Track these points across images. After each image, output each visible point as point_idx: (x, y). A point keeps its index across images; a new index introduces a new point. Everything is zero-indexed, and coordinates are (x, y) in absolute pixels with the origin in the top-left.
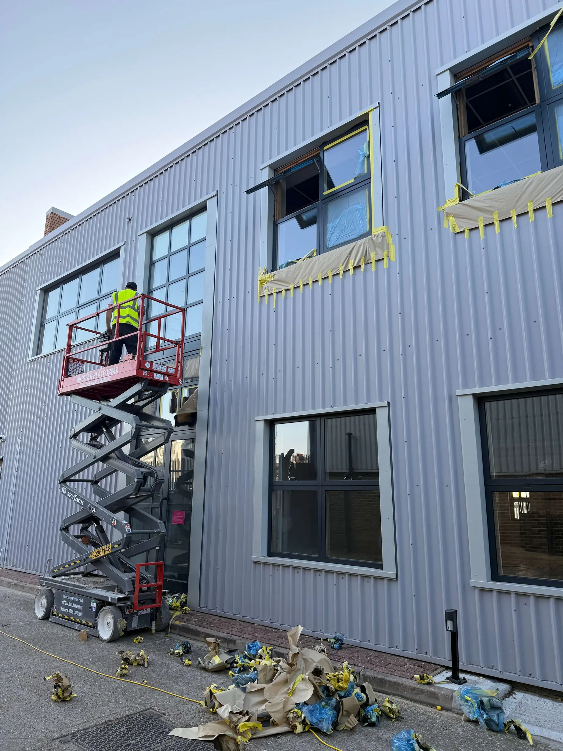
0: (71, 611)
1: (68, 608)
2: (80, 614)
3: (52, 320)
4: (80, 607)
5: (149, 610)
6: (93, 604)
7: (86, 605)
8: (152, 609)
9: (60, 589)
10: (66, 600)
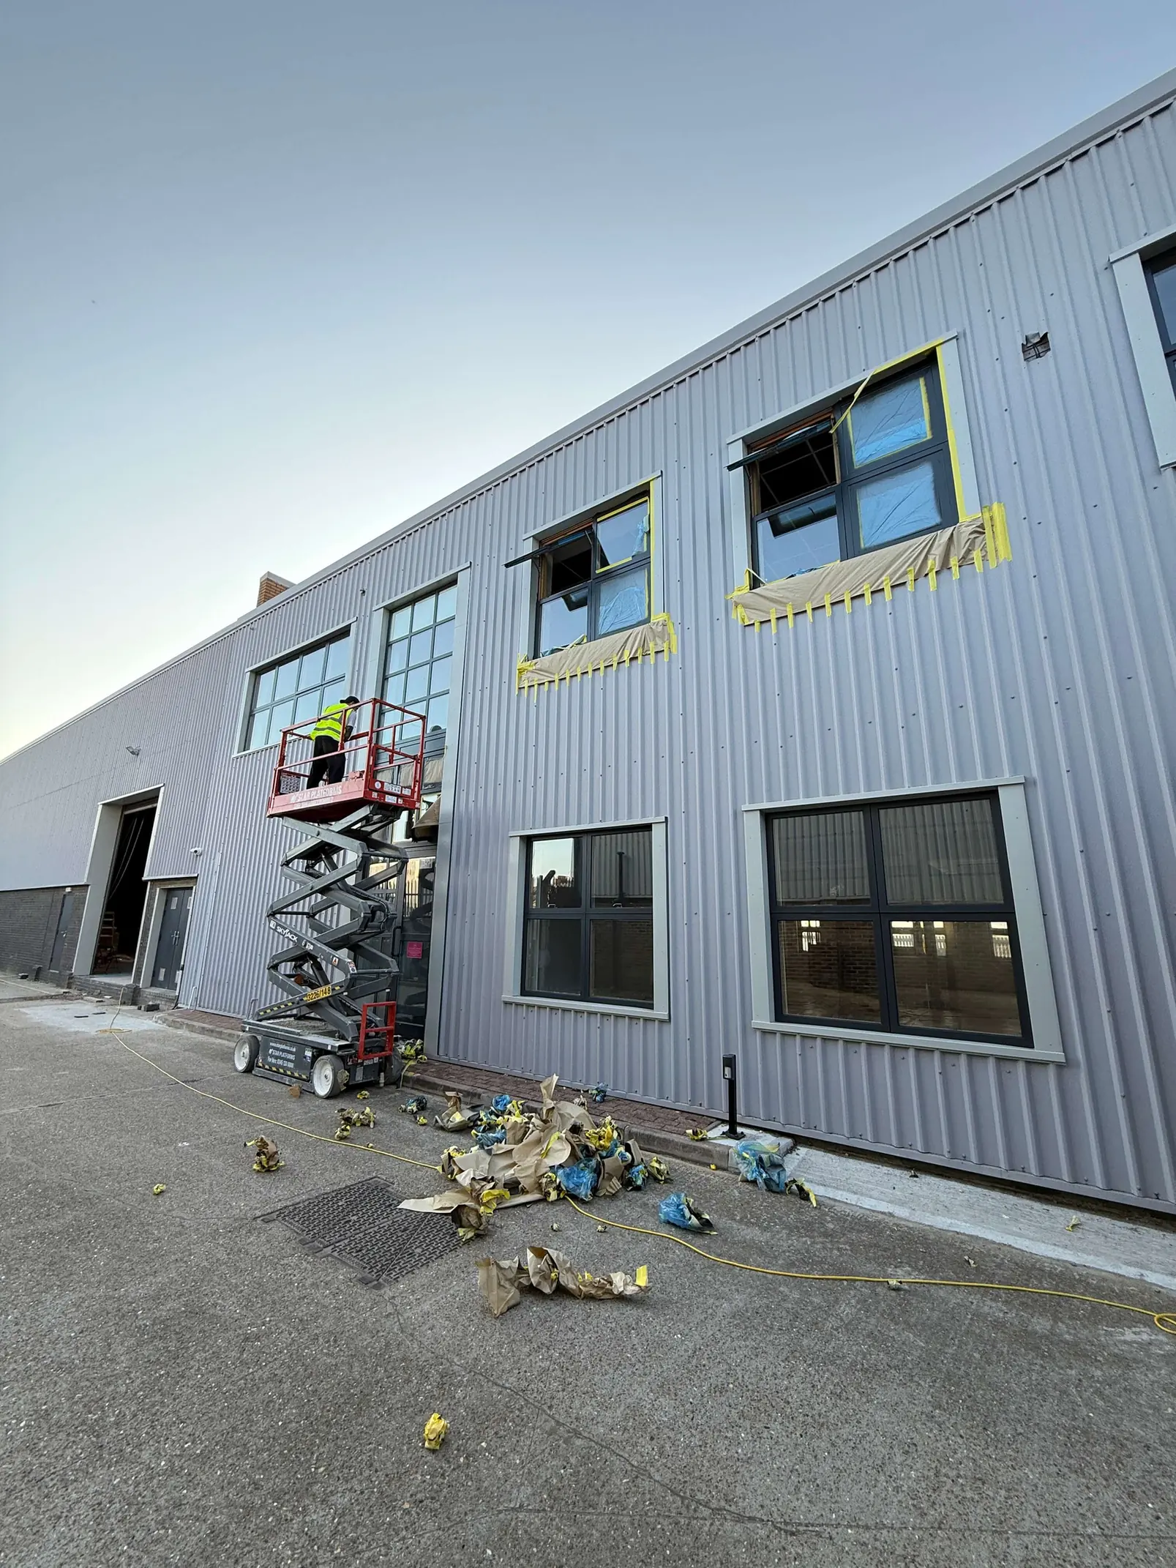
0: (280, 1062)
1: (277, 1058)
2: (291, 1065)
3: (263, 709)
4: (292, 1057)
5: (376, 1060)
6: (309, 1054)
7: (300, 1055)
8: (381, 1058)
9: (267, 1035)
10: (274, 1048)
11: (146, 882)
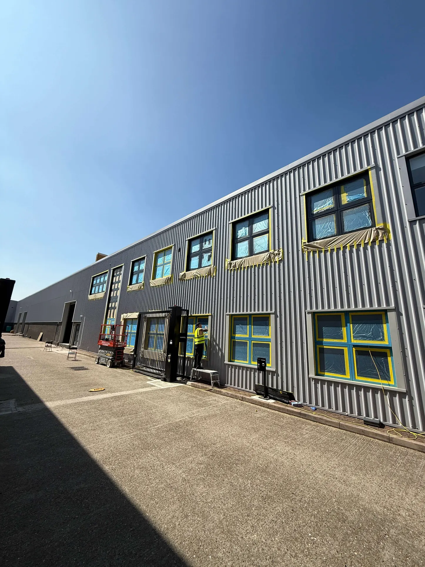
0: (103, 361)
1: (102, 361)
2: (104, 362)
4: (104, 360)
5: (120, 362)
6: (107, 360)
7: (106, 360)
8: (121, 361)
9: (101, 356)
10: (102, 359)
11: (73, 322)
